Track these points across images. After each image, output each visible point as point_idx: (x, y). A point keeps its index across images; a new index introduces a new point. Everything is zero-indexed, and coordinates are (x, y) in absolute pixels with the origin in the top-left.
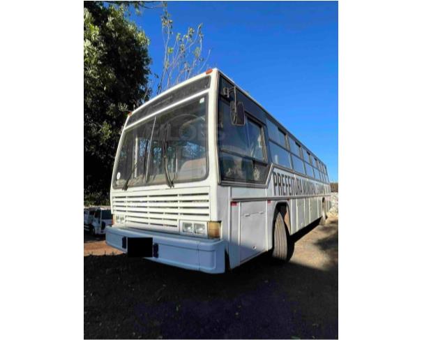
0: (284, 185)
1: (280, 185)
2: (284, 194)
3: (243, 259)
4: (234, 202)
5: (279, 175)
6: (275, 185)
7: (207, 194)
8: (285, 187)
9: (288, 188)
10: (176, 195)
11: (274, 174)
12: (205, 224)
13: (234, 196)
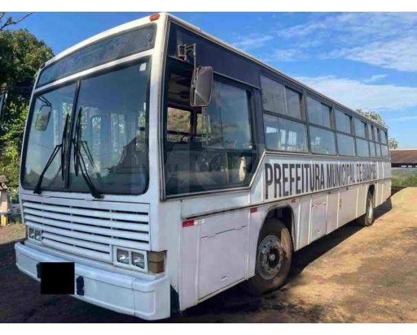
0: (285, 180)
1: (277, 181)
2: (286, 194)
3: (202, 296)
4: (188, 222)
5: (277, 166)
6: (268, 183)
7: (146, 214)
8: (287, 184)
9: (294, 184)
10: (107, 211)
11: (267, 166)
12: (145, 253)
13: (187, 214)
